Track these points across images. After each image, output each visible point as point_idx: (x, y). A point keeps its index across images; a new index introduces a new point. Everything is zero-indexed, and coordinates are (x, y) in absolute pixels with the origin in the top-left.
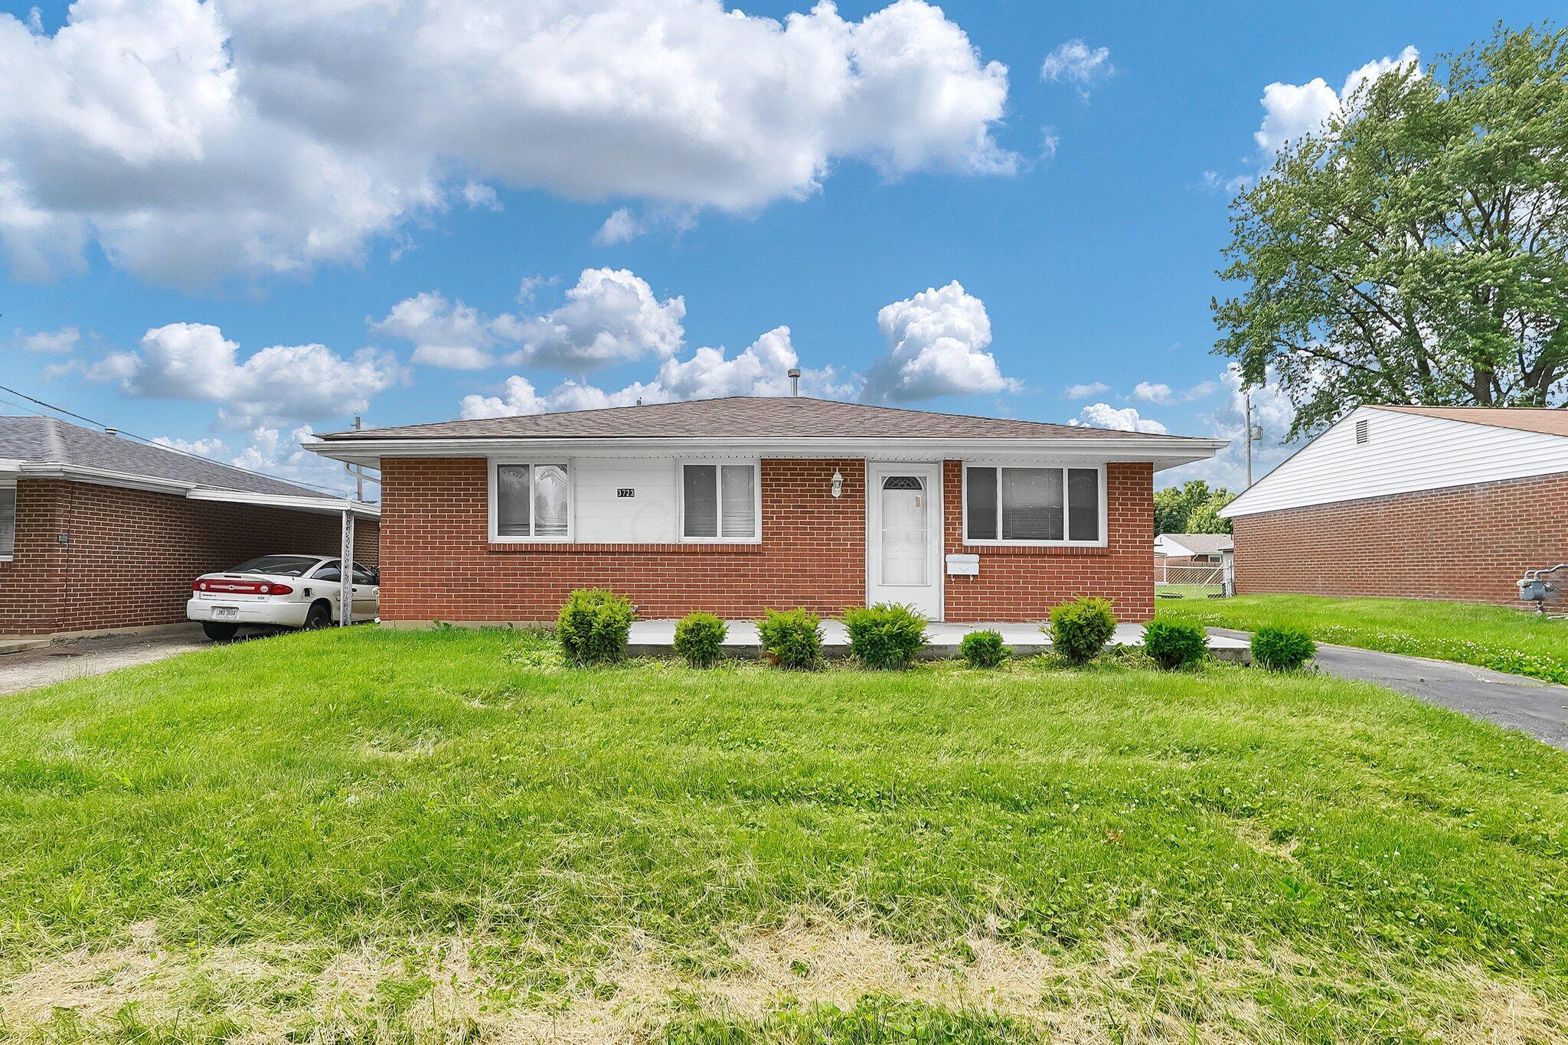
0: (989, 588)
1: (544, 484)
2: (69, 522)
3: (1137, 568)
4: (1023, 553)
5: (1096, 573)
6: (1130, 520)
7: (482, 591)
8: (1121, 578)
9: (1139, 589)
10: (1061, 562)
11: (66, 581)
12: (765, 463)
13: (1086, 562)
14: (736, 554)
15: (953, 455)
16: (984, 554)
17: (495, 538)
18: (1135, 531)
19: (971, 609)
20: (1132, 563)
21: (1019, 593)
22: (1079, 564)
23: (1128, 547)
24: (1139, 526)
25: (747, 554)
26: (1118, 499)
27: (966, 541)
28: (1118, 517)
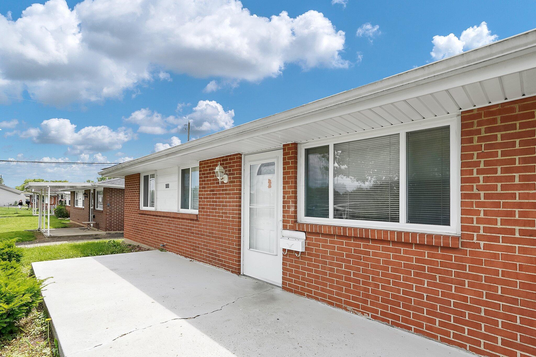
2: (111, 200)
11: (110, 217)
12: (200, 164)
16: (312, 231)
17: (143, 208)
22: (411, 255)
26: (477, 164)
27: (303, 218)
28: (475, 191)
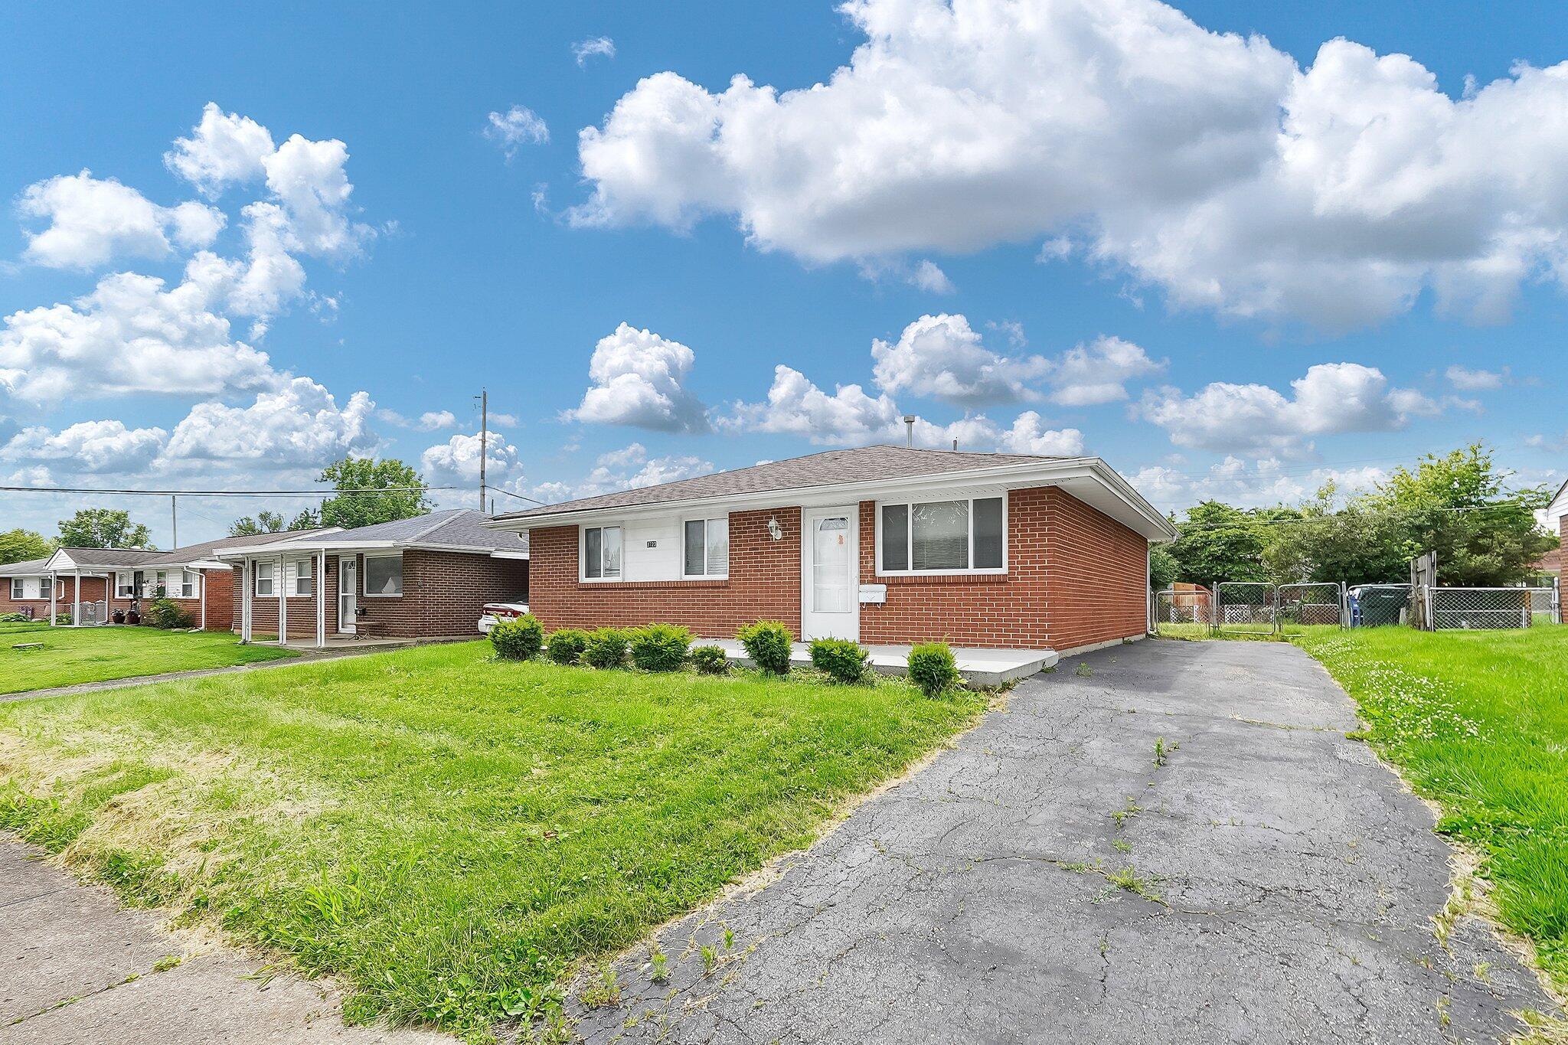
0: (896, 614)
1: (610, 542)
2: (424, 574)
3: (1037, 594)
4: (923, 582)
5: (994, 600)
6: (1030, 546)
7: (575, 615)
8: (1020, 605)
9: (1039, 615)
10: (961, 590)
11: (423, 608)
12: (731, 515)
13: (985, 589)
14: (712, 587)
15: (867, 496)
16: (891, 583)
17: (583, 579)
18: (1035, 557)
19: (880, 633)
20: (1031, 589)
21: (922, 619)
22: (977, 591)
23: (1027, 573)
24: (1038, 552)
25: (719, 587)
26: (1017, 525)
27: (880, 572)
28: (1016, 543)
